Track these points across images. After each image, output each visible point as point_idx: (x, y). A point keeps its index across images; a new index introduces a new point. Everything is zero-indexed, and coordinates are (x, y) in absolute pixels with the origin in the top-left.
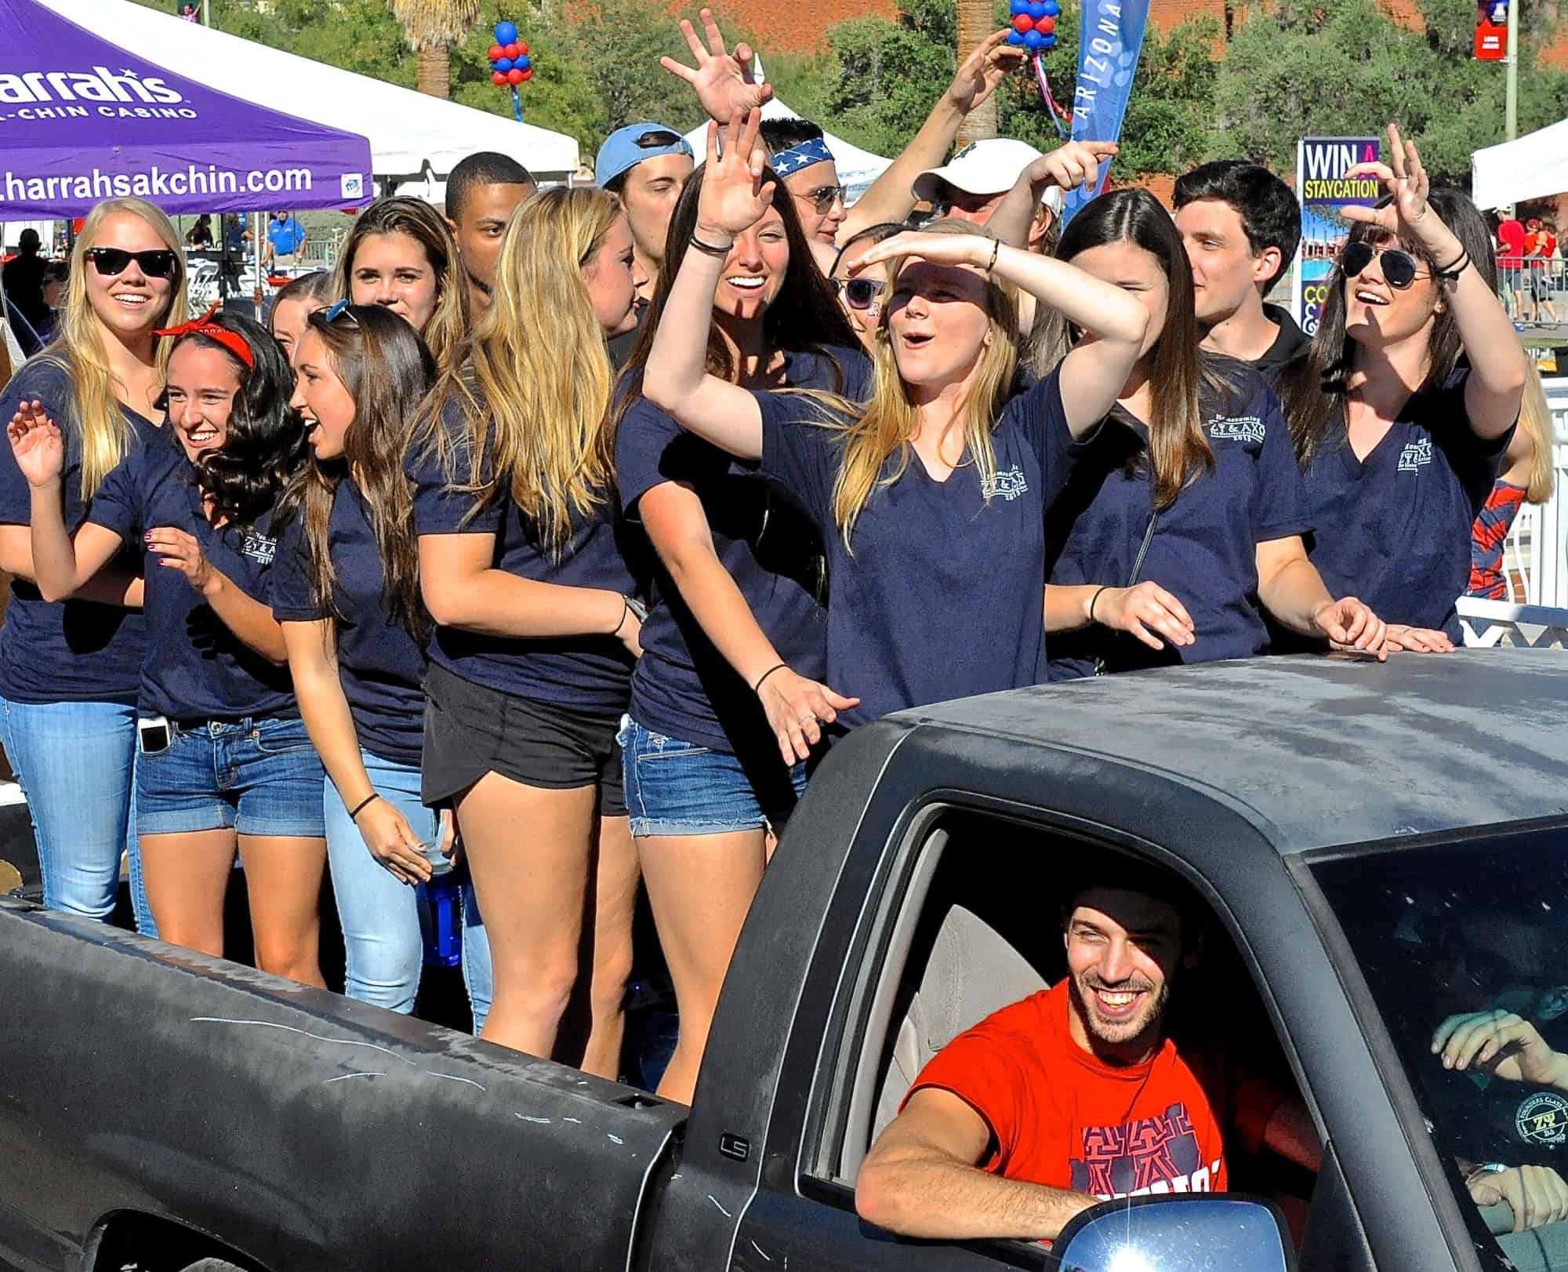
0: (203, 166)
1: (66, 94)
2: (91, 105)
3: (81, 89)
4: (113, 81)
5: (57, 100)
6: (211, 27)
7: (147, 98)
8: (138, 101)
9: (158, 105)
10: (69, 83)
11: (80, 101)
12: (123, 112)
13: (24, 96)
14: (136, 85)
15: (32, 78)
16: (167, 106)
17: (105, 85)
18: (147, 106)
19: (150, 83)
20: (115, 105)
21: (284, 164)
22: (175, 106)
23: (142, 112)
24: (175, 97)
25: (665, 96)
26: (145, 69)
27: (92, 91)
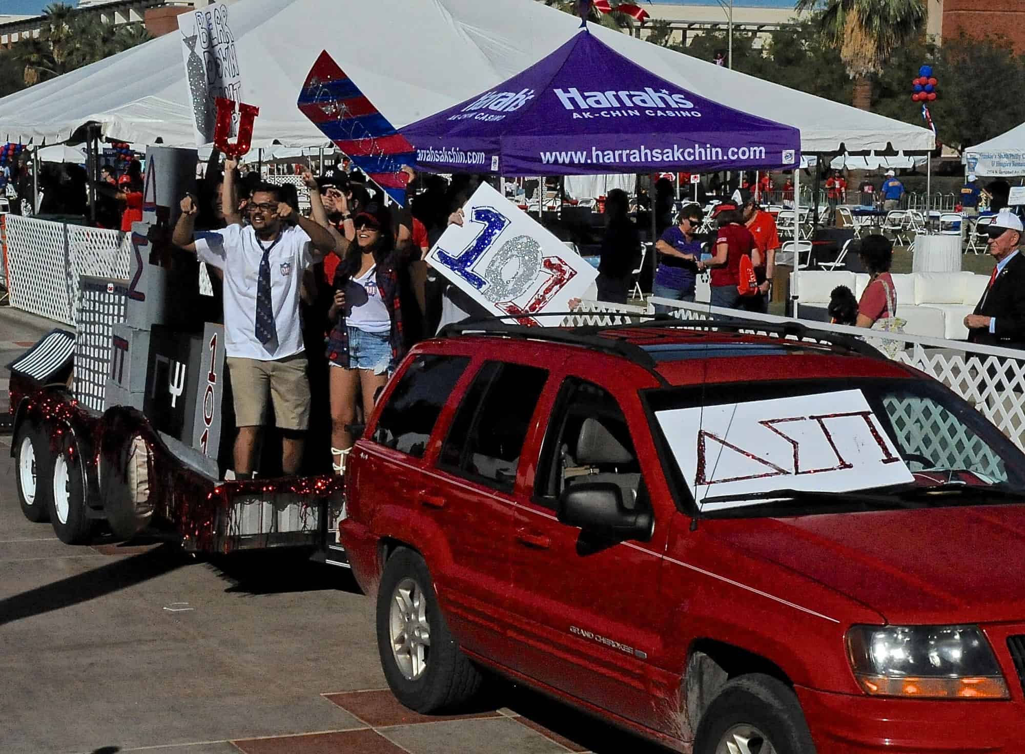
0: (703, 145)
1: (629, 103)
2: (642, 110)
3: (637, 100)
4: (655, 96)
5: (623, 106)
6: (732, 69)
7: (674, 105)
8: (669, 107)
9: (679, 109)
10: (630, 97)
11: (636, 107)
12: (660, 113)
13: (606, 104)
14: (667, 98)
15: (610, 94)
16: (684, 110)
17: (650, 98)
18: (674, 110)
19: (676, 97)
20: (655, 109)
21: (750, 144)
22: (689, 110)
23: (670, 114)
24: (690, 105)
25: (1006, 106)
26: (673, 89)
27: (643, 101)
